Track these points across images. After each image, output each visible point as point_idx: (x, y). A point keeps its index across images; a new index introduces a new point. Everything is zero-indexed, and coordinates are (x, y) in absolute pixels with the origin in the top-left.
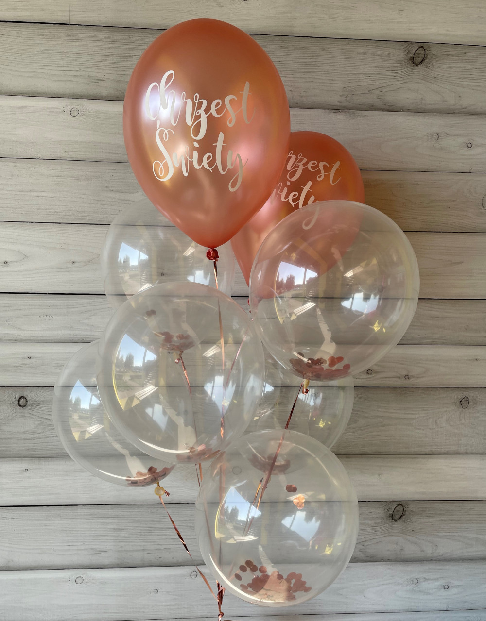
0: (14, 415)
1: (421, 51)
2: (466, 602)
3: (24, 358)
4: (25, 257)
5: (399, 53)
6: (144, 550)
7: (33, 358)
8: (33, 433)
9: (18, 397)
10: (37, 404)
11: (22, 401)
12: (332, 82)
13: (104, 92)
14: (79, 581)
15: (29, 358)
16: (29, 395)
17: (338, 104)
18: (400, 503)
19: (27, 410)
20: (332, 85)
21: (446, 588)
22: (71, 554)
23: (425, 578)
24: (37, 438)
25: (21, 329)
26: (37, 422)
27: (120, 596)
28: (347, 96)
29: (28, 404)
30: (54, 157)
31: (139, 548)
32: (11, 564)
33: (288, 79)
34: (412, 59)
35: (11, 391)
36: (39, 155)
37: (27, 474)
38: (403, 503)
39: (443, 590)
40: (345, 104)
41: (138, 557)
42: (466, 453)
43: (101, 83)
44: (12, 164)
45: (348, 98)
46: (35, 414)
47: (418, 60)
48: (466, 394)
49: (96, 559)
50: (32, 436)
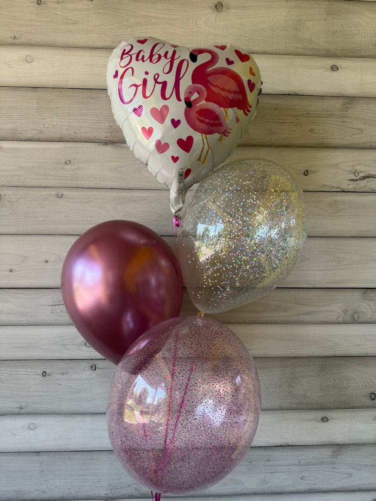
12: (100, 122)
17: (106, 139)
20: (99, 124)
28: (112, 132)
33: (65, 120)
40: (111, 139)
45: (113, 135)
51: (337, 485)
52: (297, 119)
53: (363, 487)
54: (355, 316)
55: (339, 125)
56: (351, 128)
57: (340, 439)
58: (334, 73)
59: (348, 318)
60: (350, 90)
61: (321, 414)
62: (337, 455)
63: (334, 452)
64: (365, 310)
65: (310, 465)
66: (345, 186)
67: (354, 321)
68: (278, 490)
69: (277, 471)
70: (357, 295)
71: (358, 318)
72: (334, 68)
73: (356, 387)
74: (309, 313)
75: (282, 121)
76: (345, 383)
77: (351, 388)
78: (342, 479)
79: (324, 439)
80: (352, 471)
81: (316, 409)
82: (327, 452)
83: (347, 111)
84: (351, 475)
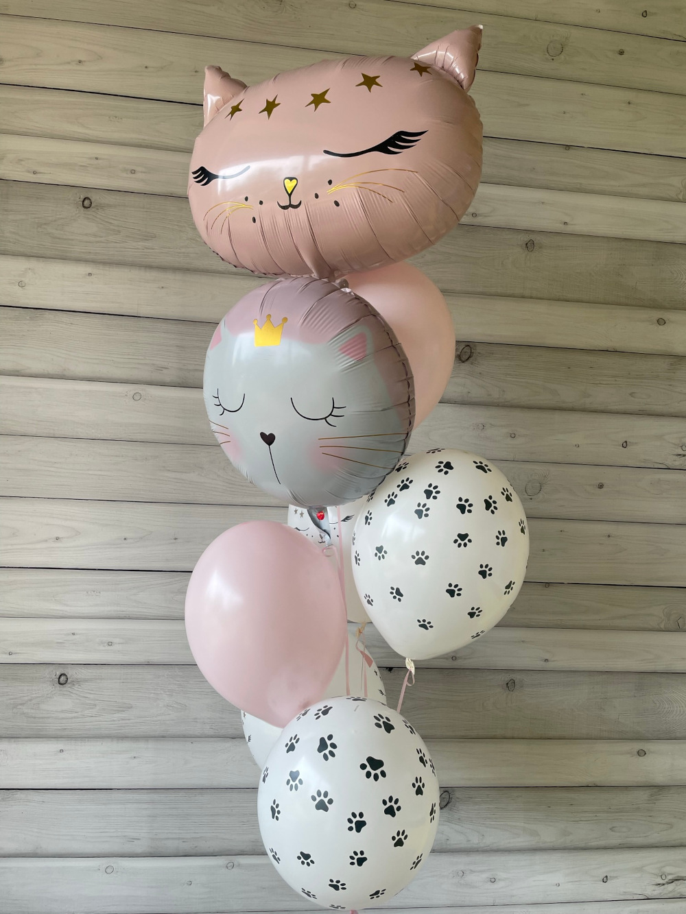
0: (53, 693)
1: (467, 350)
2: (513, 896)
3: (68, 634)
4: (78, 533)
6: (179, 839)
7: (77, 634)
8: (71, 712)
9: (58, 674)
10: (78, 682)
11: (63, 679)
13: (168, 379)
14: (109, 871)
15: (74, 634)
16: (71, 673)
18: (447, 789)
19: (67, 688)
21: (493, 881)
22: (104, 842)
23: (471, 871)
24: (75, 717)
25: (67, 605)
26: (77, 701)
27: (152, 887)
29: (68, 682)
31: (174, 836)
32: (39, 851)
34: (459, 357)
35: (51, 668)
37: (62, 755)
38: (449, 790)
39: (490, 883)
41: (172, 845)
42: (513, 738)
43: (165, 371)
44: (72, 444)
46: (74, 692)
47: (464, 358)
48: (513, 676)
49: (128, 848)
50: (70, 715)
51: (654, 838)
52: (616, 381)
54: (680, 622)
55: (664, 389)
56: (680, 393)
57: (660, 779)
58: (661, 327)
59: (671, 624)
61: (638, 746)
62: (657, 800)
63: (652, 795)
65: (621, 812)
66: (670, 463)
67: (679, 628)
68: (582, 845)
69: (582, 819)
70: (682, 595)
71: (684, 624)
72: (661, 322)
73: (680, 711)
74: (625, 617)
75: (598, 382)
76: (667, 706)
77: (674, 713)
78: (661, 831)
79: (640, 779)
80: (673, 821)
81: (632, 739)
82: (643, 795)
83: (674, 373)
84: (671, 826)
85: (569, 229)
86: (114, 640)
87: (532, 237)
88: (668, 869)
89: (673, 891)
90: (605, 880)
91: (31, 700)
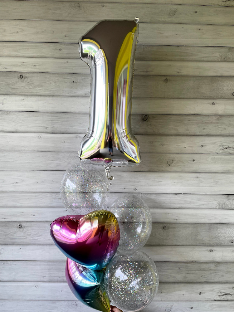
0: (17, 231)
1: (146, 117)
2: (168, 298)
3: (21, 212)
4: (23, 181)
5: (139, 118)
6: (58, 277)
7: (24, 212)
8: (23, 236)
9: (19, 225)
10: (24, 227)
13: (49, 131)
14: (36, 286)
16: (22, 224)
19: (21, 229)
22: (34, 277)
25: (21, 203)
26: (25, 233)
27: (50, 292)
29: (22, 227)
30: (32, 150)
31: (56, 276)
32: (15, 280)
34: (143, 119)
35: (17, 223)
36: (28, 150)
37: (21, 250)
39: (160, 293)
41: (56, 279)
42: (166, 245)
43: (48, 129)
44: (20, 153)
46: (24, 230)
47: (145, 119)
48: (165, 225)
49: (42, 279)
50: (23, 238)
51: (217, 280)
52: (198, 125)
53: (228, 281)
55: (216, 127)
56: (221, 128)
57: (218, 260)
59: (220, 207)
60: (220, 112)
61: (210, 248)
62: (217, 267)
63: (215, 265)
64: (228, 204)
65: (205, 271)
66: (218, 152)
67: (223, 208)
68: (192, 281)
69: (191, 273)
70: (224, 197)
71: (225, 207)
72: (213, 104)
73: (225, 237)
74: (204, 205)
75: (192, 125)
76: (220, 235)
77: (223, 237)
78: (219, 277)
79: (211, 259)
80: (224, 274)
81: (207, 246)
82: (212, 265)
83: (219, 121)
84: (223, 276)
85: (180, 74)
86: (36, 214)
87: (167, 78)
88: (222, 291)
89: (225, 298)
90: (200, 294)
91: (11, 233)
